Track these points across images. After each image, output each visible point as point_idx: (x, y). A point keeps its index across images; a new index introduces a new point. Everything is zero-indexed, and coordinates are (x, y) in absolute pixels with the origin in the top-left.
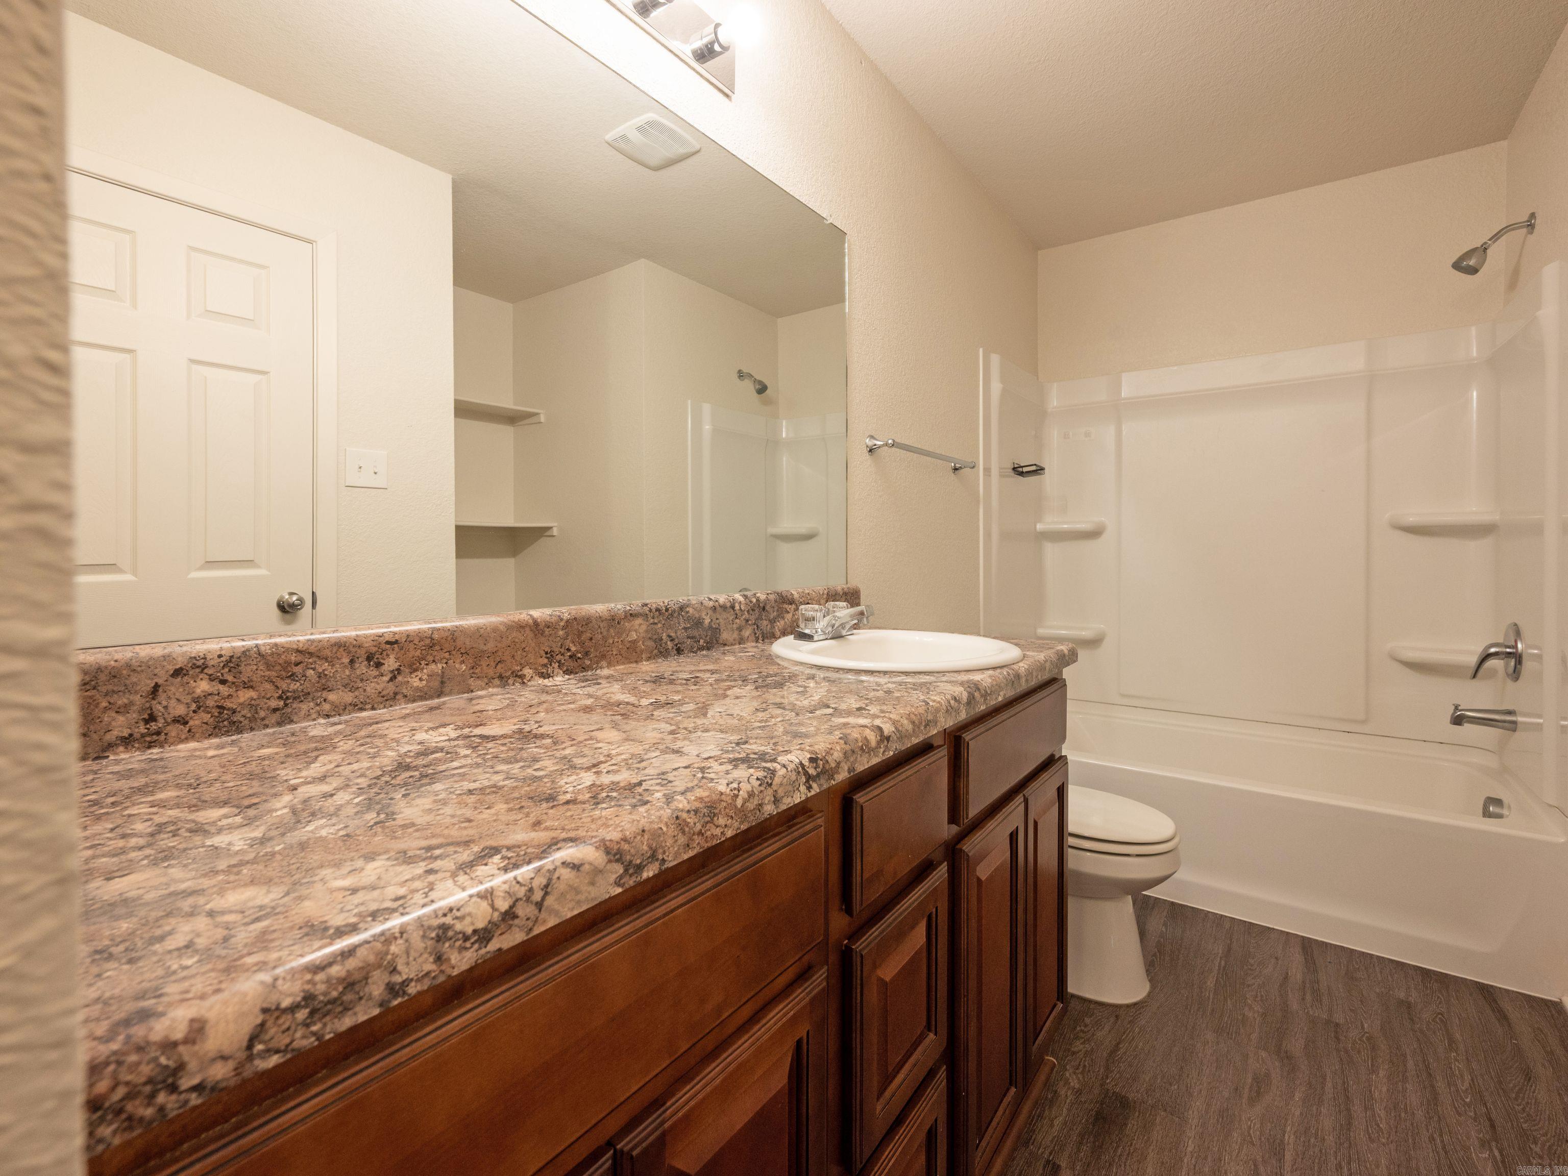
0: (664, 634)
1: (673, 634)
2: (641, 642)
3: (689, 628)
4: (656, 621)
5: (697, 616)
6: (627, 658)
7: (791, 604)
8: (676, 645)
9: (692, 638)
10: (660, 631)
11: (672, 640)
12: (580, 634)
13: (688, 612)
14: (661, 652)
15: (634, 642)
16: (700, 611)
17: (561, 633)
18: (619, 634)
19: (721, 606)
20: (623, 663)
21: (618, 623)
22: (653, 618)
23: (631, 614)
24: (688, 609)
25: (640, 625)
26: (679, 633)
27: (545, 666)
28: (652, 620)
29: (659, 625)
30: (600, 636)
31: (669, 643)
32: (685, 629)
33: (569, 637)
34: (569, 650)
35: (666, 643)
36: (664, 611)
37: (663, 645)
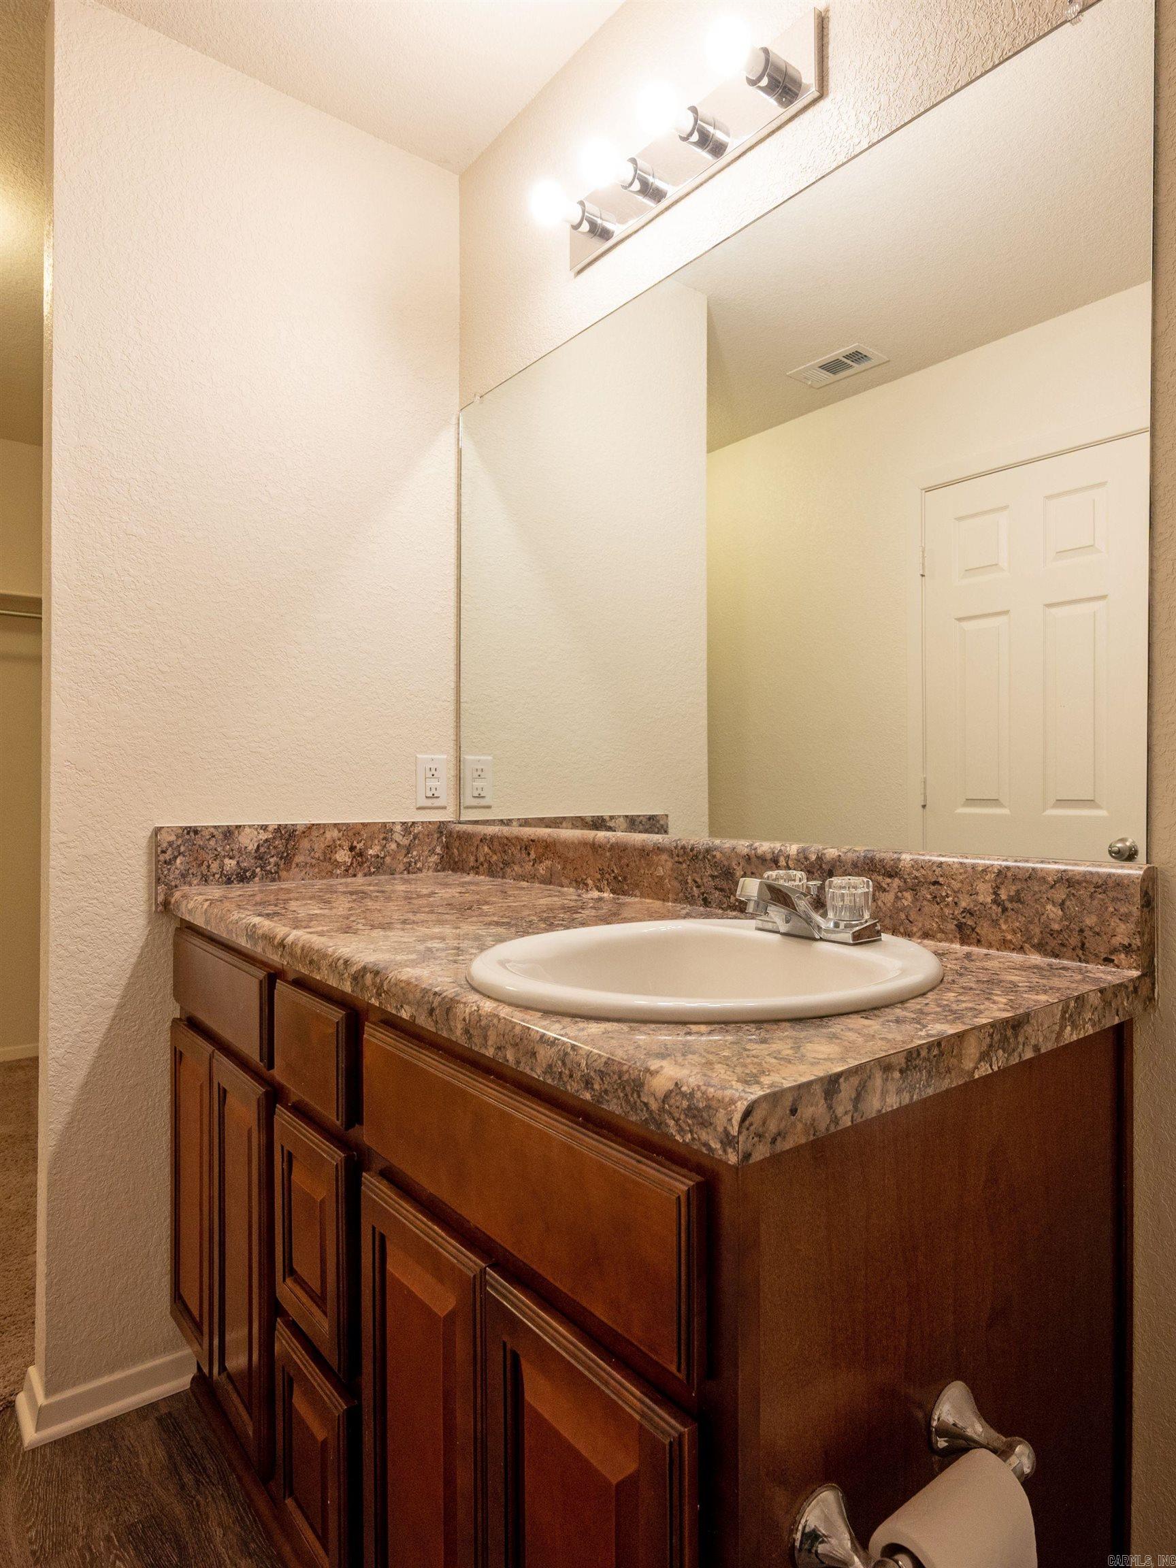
0: (690, 877)
1: (698, 880)
2: (667, 880)
3: (716, 877)
4: (681, 860)
5: (726, 863)
6: (656, 894)
7: (890, 876)
8: (703, 894)
9: (721, 890)
10: (685, 872)
11: (698, 887)
12: (620, 858)
13: (714, 857)
14: (687, 898)
15: (661, 878)
16: (729, 858)
17: (608, 854)
18: (649, 865)
19: (758, 857)
20: (653, 898)
21: (648, 855)
22: (678, 856)
23: (658, 848)
24: (714, 853)
25: (666, 861)
26: (705, 881)
27: (599, 880)
28: (677, 859)
29: (684, 866)
30: (634, 864)
31: (695, 888)
32: (713, 877)
33: (613, 859)
34: (613, 871)
35: (692, 889)
36: (689, 850)
37: (689, 889)
